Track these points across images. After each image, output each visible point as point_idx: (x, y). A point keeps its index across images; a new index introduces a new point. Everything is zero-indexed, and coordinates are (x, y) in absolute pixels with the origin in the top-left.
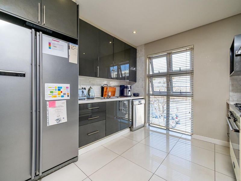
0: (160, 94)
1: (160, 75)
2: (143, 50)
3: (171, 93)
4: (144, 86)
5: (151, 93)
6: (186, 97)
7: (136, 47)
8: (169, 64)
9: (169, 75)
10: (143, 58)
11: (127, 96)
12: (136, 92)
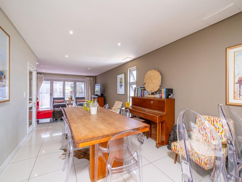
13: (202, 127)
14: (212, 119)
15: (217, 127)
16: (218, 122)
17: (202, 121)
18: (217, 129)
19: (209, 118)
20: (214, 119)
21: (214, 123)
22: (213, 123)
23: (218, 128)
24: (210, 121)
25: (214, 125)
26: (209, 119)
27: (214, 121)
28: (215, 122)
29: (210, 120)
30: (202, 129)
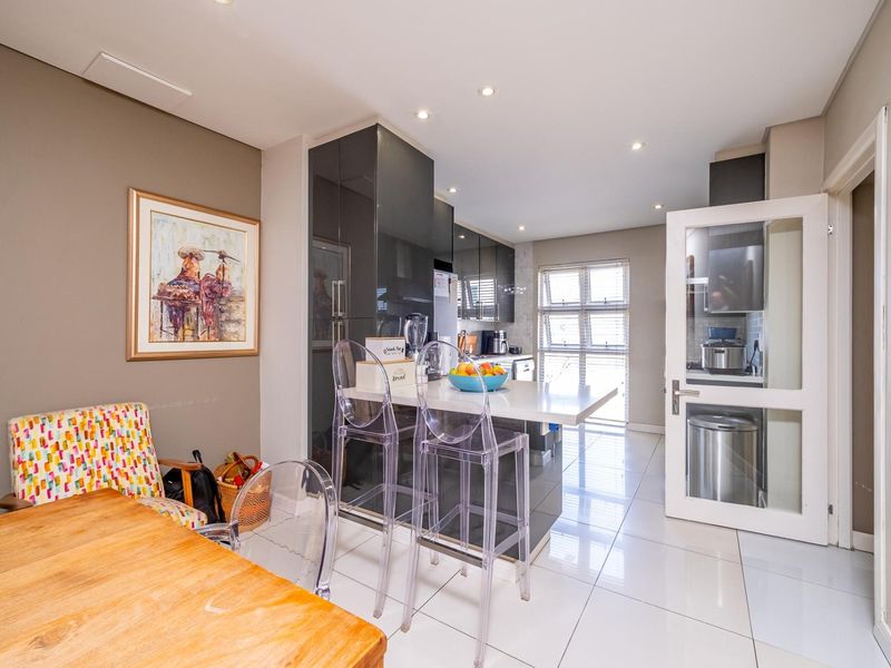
0: (565, 349)
1: (564, 309)
2: (531, 254)
3: (589, 347)
4: (531, 331)
5: (545, 345)
6: (617, 354)
7: (513, 244)
8: (585, 286)
9: (584, 310)
10: (530, 272)
11: (499, 354)
12: (514, 345)
13: (66, 460)
14: (96, 413)
15: (125, 434)
16: (122, 417)
17: (54, 435)
18: (126, 439)
19: (83, 414)
20: (105, 412)
21: (111, 424)
22: (106, 428)
23: (128, 437)
24: (93, 423)
25: (112, 432)
26: (88, 418)
27: (107, 420)
28: (113, 422)
29: (94, 421)
30: (68, 465)
